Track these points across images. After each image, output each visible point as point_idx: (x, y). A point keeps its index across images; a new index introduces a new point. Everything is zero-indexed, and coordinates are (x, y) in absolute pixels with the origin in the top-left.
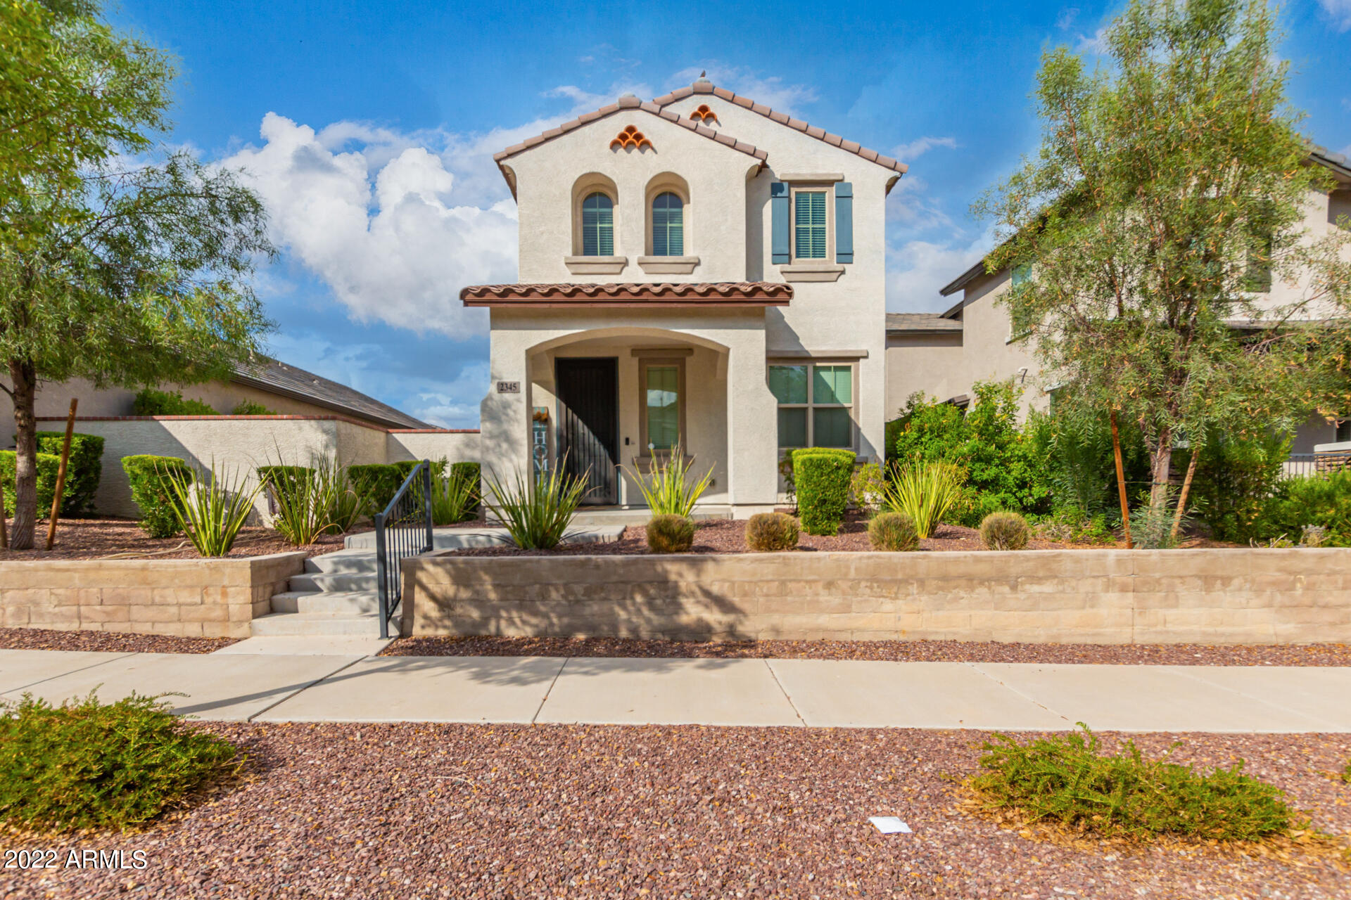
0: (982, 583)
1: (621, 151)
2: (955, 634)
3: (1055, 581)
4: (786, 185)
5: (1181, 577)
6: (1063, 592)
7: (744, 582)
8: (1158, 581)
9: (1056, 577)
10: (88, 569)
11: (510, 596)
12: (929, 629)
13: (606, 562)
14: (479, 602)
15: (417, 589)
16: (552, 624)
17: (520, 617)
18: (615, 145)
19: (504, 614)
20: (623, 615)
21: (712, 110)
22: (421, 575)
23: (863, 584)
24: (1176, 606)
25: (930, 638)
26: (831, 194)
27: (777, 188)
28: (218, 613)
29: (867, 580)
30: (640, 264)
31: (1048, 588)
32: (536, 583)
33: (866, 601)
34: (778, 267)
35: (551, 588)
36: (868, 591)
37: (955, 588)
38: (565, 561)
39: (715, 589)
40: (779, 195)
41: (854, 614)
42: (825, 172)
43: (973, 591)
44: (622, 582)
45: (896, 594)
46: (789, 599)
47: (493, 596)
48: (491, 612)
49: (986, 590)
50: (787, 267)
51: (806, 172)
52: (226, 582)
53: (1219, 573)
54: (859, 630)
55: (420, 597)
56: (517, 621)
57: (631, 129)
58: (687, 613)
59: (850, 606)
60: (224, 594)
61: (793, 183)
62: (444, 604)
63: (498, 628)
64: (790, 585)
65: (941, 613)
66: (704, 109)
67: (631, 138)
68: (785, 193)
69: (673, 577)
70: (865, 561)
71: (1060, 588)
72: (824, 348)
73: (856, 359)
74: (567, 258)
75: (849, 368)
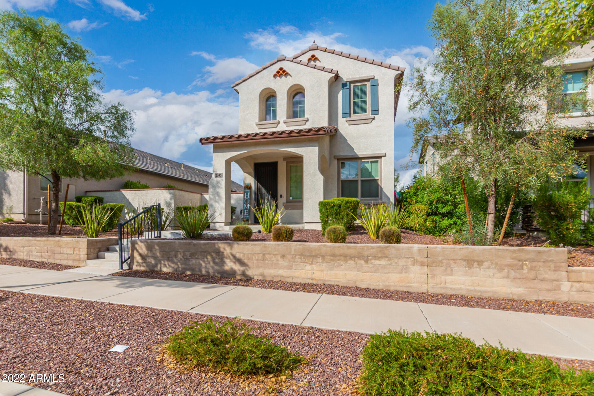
0: (351, 258)
1: (278, 78)
2: (339, 282)
3: (387, 259)
4: (348, 83)
5: (454, 260)
6: (391, 264)
7: (248, 254)
8: (441, 261)
9: (387, 257)
10: (45, 241)
11: (165, 256)
12: (327, 279)
13: (198, 243)
14: (155, 258)
15: (135, 251)
16: (179, 267)
17: (168, 264)
18: (275, 76)
19: (163, 262)
20: (203, 264)
21: (317, 56)
22: (136, 246)
23: (297, 257)
24: (451, 274)
25: (327, 283)
26: (368, 84)
27: (344, 85)
28: (77, 257)
29: (299, 255)
30: (284, 123)
31: (383, 262)
32: (173, 251)
33: (299, 264)
34: (345, 119)
35: (179, 253)
36: (299, 260)
37: (339, 260)
38: (183, 242)
39: (238, 255)
40: (345, 88)
41: (293, 270)
42: (366, 75)
43: (347, 262)
44: (203, 252)
45: (312, 262)
46: (267, 262)
47: (158, 254)
48: (158, 261)
49: (353, 262)
50: (349, 119)
51: (357, 77)
52: (80, 247)
53: (476, 258)
54: (296, 277)
55: (136, 254)
56: (167, 265)
57: (281, 69)
58: (227, 266)
59: (292, 266)
60: (79, 251)
61: (351, 82)
62: (143, 257)
63: (161, 268)
64: (267, 256)
65: (332, 272)
66: (313, 56)
67: (281, 72)
68: (348, 87)
69: (222, 250)
70: (298, 246)
71: (390, 262)
72: (365, 153)
73: (380, 157)
74: (256, 123)
75: (377, 162)
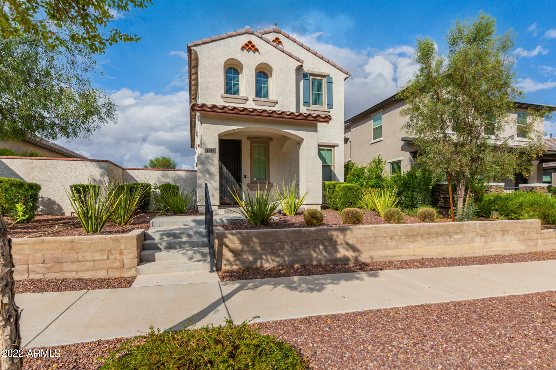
0: (440, 235)
1: (245, 51)
2: (432, 255)
3: (462, 234)
4: (308, 75)
5: (496, 231)
6: (464, 238)
7: (362, 238)
8: (490, 232)
9: (462, 232)
11: (267, 248)
12: (424, 254)
13: (308, 231)
14: (253, 252)
15: (224, 247)
16: (285, 261)
17: (271, 258)
18: (243, 48)
19: (264, 257)
20: (315, 255)
21: (281, 40)
22: (226, 240)
23: (403, 237)
24: (494, 241)
25: (425, 257)
26: (325, 81)
27: (305, 76)
28: (117, 264)
29: (404, 235)
30: (253, 100)
31: (459, 236)
32: (279, 242)
33: (403, 244)
34: (306, 108)
35: (285, 244)
36: (404, 240)
37: (432, 237)
38: (292, 231)
39: (351, 242)
40: (306, 78)
41: (400, 249)
42: (323, 72)
43: (438, 238)
44: (315, 240)
45: (414, 240)
46: (378, 244)
47: (259, 248)
48: (258, 256)
49: (442, 238)
50: (309, 108)
51: (316, 71)
52: (122, 247)
53: (506, 229)
54: (402, 256)
55: (225, 251)
56: (270, 259)
57: (250, 42)
58: (340, 253)
59: (398, 246)
60: (121, 254)
61: (311, 75)
62: (236, 253)
63: (261, 264)
64: (378, 238)
65: (428, 247)
66: (277, 39)
67: (250, 46)
68: (308, 78)
69: (335, 237)
70: (403, 228)
71: (463, 236)
72: (323, 142)
73: (334, 146)
74: (221, 95)
75: (331, 150)
